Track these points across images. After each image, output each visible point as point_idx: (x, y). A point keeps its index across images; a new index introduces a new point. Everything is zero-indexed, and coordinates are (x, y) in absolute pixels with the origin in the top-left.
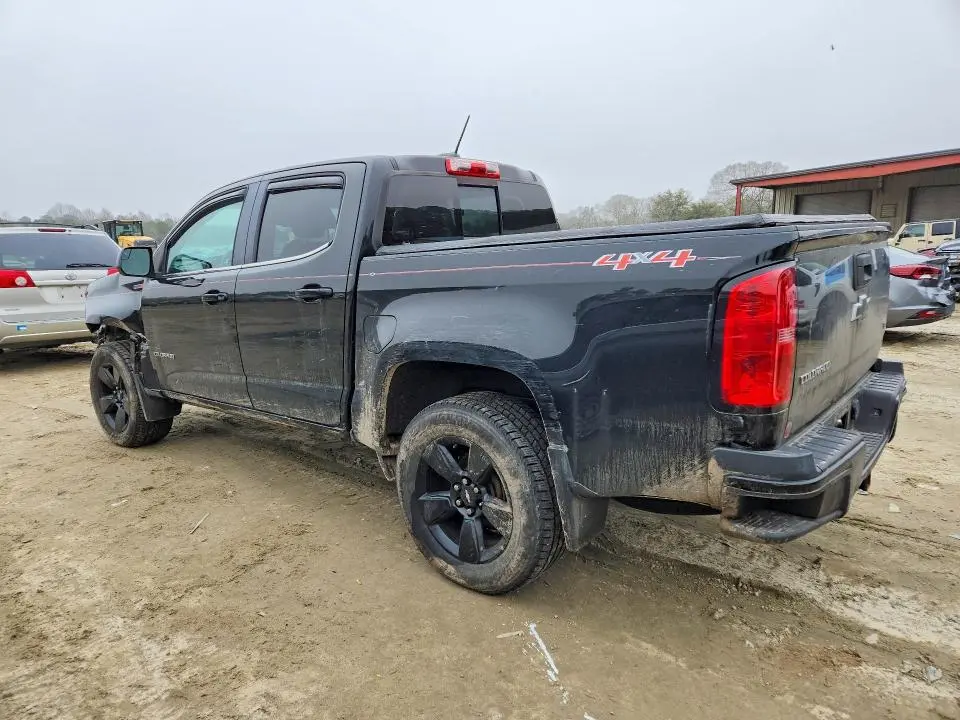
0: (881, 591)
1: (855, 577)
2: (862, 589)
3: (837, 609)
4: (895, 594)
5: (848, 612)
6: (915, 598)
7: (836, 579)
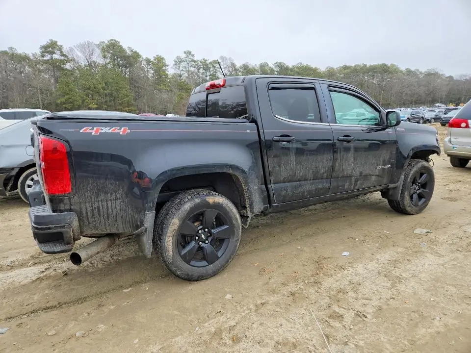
0: (34, 278)
1: (48, 277)
2: (42, 275)
3: (46, 265)
4: (29, 280)
5: (42, 267)
6: (20, 282)
7: (54, 273)
